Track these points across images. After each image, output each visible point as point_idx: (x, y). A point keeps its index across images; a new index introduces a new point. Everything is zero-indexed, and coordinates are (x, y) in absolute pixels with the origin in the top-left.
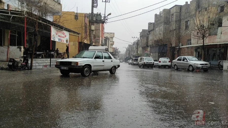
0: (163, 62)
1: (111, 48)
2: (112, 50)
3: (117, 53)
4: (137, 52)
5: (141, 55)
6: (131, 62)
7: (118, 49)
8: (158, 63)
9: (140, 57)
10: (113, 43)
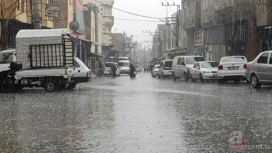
0: (229, 68)
1: (106, 36)
2: (110, 40)
3: (128, 47)
4: (177, 45)
5: (185, 51)
6: (157, 70)
7: (132, 36)
8: (215, 72)
9: (178, 57)
10: (110, 21)
